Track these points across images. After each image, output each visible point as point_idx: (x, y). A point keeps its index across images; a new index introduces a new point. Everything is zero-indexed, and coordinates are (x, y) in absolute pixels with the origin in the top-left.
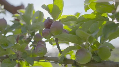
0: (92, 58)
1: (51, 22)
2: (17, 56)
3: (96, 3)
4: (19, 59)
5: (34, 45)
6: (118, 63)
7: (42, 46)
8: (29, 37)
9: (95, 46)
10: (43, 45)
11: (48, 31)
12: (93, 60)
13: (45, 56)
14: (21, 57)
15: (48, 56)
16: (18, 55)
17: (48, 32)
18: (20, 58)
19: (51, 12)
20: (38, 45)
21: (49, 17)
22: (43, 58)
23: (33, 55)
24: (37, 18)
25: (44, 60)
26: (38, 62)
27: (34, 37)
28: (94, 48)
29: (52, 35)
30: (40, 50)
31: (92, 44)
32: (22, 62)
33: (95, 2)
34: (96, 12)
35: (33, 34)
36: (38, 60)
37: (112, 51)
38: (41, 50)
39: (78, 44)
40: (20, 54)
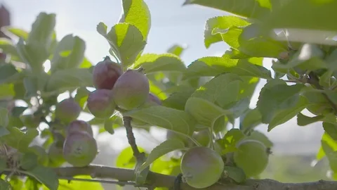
0: (225, 172)
1: (114, 70)
2: (7, 164)
3: (241, 30)
4: (12, 173)
5: (56, 131)
6: (289, 187)
7: (83, 135)
8: (40, 108)
9: (229, 139)
10: (85, 132)
11: (106, 95)
12: (226, 177)
13: (91, 164)
14: (18, 166)
15: (101, 166)
16: (9, 160)
17: (106, 99)
18: (15, 170)
19: (119, 43)
20: (72, 134)
21: (107, 58)
22: (86, 170)
23: (51, 161)
24: (65, 54)
25: (89, 177)
26: (69, 182)
27: (53, 108)
28: (226, 146)
29: (117, 108)
30: (79, 149)
31: (219, 135)
32: (16, 182)
33: (240, 28)
34: (237, 52)
35: (51, 101)
36: (70, 175)
37: (270, 155)
38: (81, 148)
39: (186, 133)
40: (15, 159)
